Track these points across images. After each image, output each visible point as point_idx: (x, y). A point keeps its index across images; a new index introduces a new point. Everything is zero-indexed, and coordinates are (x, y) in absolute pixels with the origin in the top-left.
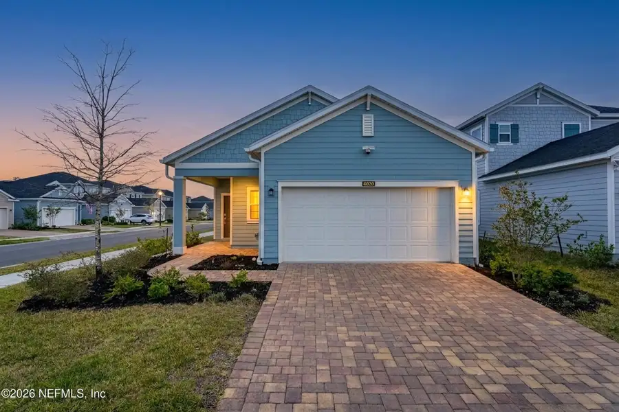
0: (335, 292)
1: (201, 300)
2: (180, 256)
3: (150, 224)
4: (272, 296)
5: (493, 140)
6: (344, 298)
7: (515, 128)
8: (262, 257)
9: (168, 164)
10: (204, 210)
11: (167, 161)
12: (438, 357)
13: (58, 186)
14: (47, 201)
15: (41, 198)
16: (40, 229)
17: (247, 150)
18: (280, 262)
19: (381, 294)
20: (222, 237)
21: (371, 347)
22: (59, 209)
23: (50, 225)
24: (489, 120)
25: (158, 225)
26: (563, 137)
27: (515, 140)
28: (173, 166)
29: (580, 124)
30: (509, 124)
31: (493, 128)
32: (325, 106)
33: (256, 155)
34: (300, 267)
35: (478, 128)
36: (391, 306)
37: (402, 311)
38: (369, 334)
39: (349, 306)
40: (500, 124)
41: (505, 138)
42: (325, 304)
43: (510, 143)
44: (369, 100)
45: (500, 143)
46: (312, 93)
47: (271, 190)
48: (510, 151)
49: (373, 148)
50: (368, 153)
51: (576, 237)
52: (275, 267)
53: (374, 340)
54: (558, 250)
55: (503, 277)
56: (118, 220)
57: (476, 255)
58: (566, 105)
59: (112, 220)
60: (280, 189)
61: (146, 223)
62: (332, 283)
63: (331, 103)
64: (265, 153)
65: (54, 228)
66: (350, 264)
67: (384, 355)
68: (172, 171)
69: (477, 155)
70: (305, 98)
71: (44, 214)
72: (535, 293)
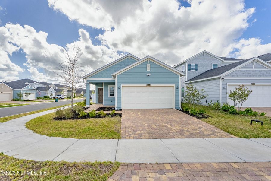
0: (140, 115)
1: (105, 117)
2: (89, 108)
3: (63, 99)
4: (123, 116)
5: (189, 69)
6: (143, 117)
7: (196, 65)
8: (117, 107)
9: (84, 79)
10: (82, 93)
11: (84, 77)
12: (166, 126)
13: (28, 85)
14: (25, 90)
15: (22, 89)
16: (23, 101)
17: (112, 75)
18: (122, 109)
19: (152, 116)
20: (98, 103)
21: (151, 125)
22: (29, 93)
23: (26, 100)
24: (188, 63)
25: (66, 99)
26: (212, 69)
27: (196, 70)
28: (86, 79)
29: (218, 64)
30: (194, 64)
31: (189, 66)
32: (136, 61)
33: (114, 76)
34: (128, 110)
35: (184, 65)
36: (155, 118)
37: (158, 119)
38: (150, 123)
39: (144, 118)
40: (191, 64)
41: (193, 69)
42: (138, 118)
43: (194, 71)
44: (149, 60)
45: (191, 71)
46: (130, 56)
47: (119, 87)
48: (195, 73)
49: (150, 74)
50: (148, 76)
51: (210, 101)
52: (121, 110)
53: (151, 124)
54: (206, 105)
55: (187, 112)
56: (50, 97)
57: (180, 106)
58: (213, 58)
59: (48, 97)
60: (122, 87)
61: (62, 98)
62: (139, 113)
63: (139, 60)
64: (117, 76)
65: (28, 100)
66: (143, 109)
67: (154, 126)
68: (85, 81)
69: (181, 76)
70: (128, 57)
71: (24, 95)
72: (194, 115)
